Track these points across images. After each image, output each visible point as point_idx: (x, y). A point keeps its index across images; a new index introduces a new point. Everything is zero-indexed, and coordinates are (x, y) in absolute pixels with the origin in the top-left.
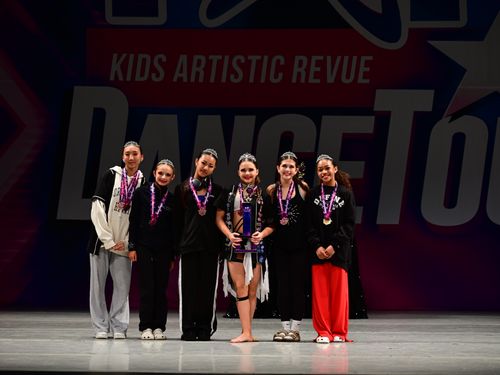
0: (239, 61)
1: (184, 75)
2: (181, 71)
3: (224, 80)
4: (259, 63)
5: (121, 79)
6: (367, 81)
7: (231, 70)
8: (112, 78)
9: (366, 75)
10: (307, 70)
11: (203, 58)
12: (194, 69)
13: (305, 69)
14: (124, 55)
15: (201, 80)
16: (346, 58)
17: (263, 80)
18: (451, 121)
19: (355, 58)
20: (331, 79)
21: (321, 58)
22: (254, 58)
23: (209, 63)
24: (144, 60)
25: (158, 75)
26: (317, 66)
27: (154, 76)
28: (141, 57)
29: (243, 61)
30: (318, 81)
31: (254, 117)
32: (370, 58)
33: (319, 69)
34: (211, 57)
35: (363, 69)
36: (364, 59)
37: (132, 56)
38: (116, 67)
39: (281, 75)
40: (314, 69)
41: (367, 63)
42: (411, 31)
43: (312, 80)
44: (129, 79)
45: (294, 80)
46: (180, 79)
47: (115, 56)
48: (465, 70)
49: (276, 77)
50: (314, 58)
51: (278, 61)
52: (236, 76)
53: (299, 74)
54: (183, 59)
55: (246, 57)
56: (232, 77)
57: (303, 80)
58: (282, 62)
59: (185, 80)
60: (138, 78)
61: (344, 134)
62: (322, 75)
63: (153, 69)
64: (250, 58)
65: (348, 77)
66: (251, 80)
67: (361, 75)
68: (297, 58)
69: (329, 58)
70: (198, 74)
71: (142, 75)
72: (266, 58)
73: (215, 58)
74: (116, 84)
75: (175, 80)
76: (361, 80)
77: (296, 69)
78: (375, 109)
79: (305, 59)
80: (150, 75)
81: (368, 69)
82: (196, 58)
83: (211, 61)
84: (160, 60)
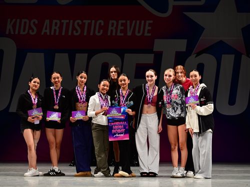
0: (78, 23)
1: (48, 31)
2: (46, 29)
3: (70, 34)
4: (90, 24)
5: (12, 33)
6: (149, 35)
7: (74, 28)
8: (7, 33)
9: (149, 31)
10: (117, 28)
11: (58, 22)
12: (53, 27)
13: (115, 28)
14: (14, 20)
15: (57, 34)
16: (138, 22)
17: (91, 34)
18: (196, 57)
19: (143, 22)
20: (129, 34)
21: (124, 21)
22: (87, 22)
23: (62, 24)
24: (25, 23)
25: (33, 31)
26: (121, 26)
27: (31, 31)
28: (23, 21)
29: (81, 23)
30: (122, 34)
31: (86, 55)
32: (151, 22)
33: (122, 28)
34: (62, 21)
35: (147, 28)
36: (148, 22)
37: (18, 20)
38: (9, 26)
39: (101, 31)
40: (120, 28)
41: (150, 25)
42: (174, 7)
43: (119, 34)
44: (17, 33)
45: (109, 34)
46: (45, 33)
47: (9, 20)
48: (204, 29)
49: (99, 32)
50: (120, 22)
51: (100, 23)
52: (77, 32)
53: (112, 30)
54: (47, 22)
55: (82, 21)
56: (75, 32)
57: (114, 34)
58: (102, 24)
59: (48, 34)
60: (22, 33)
61: (137, 64)
62: (124, 31)
63: (30, 28)
64: (84, 21)
65: (139, 32)
66: (85, 34)
67: (146, 31)
68: (111, 22)
69: (128, 22)
70: (55, 30)
71: (24, 31)
72: (93, 21)
73: (65, 22)
74: (9, 36)
75: (42, 34)
76: (146, 34)
77: (110, 28)
78: (154, 50)
79: (115, 22)
80: (29, 31)
81: (150, 28)
82: (54, 21)
83: (63, 23)
84: (34, 23)
